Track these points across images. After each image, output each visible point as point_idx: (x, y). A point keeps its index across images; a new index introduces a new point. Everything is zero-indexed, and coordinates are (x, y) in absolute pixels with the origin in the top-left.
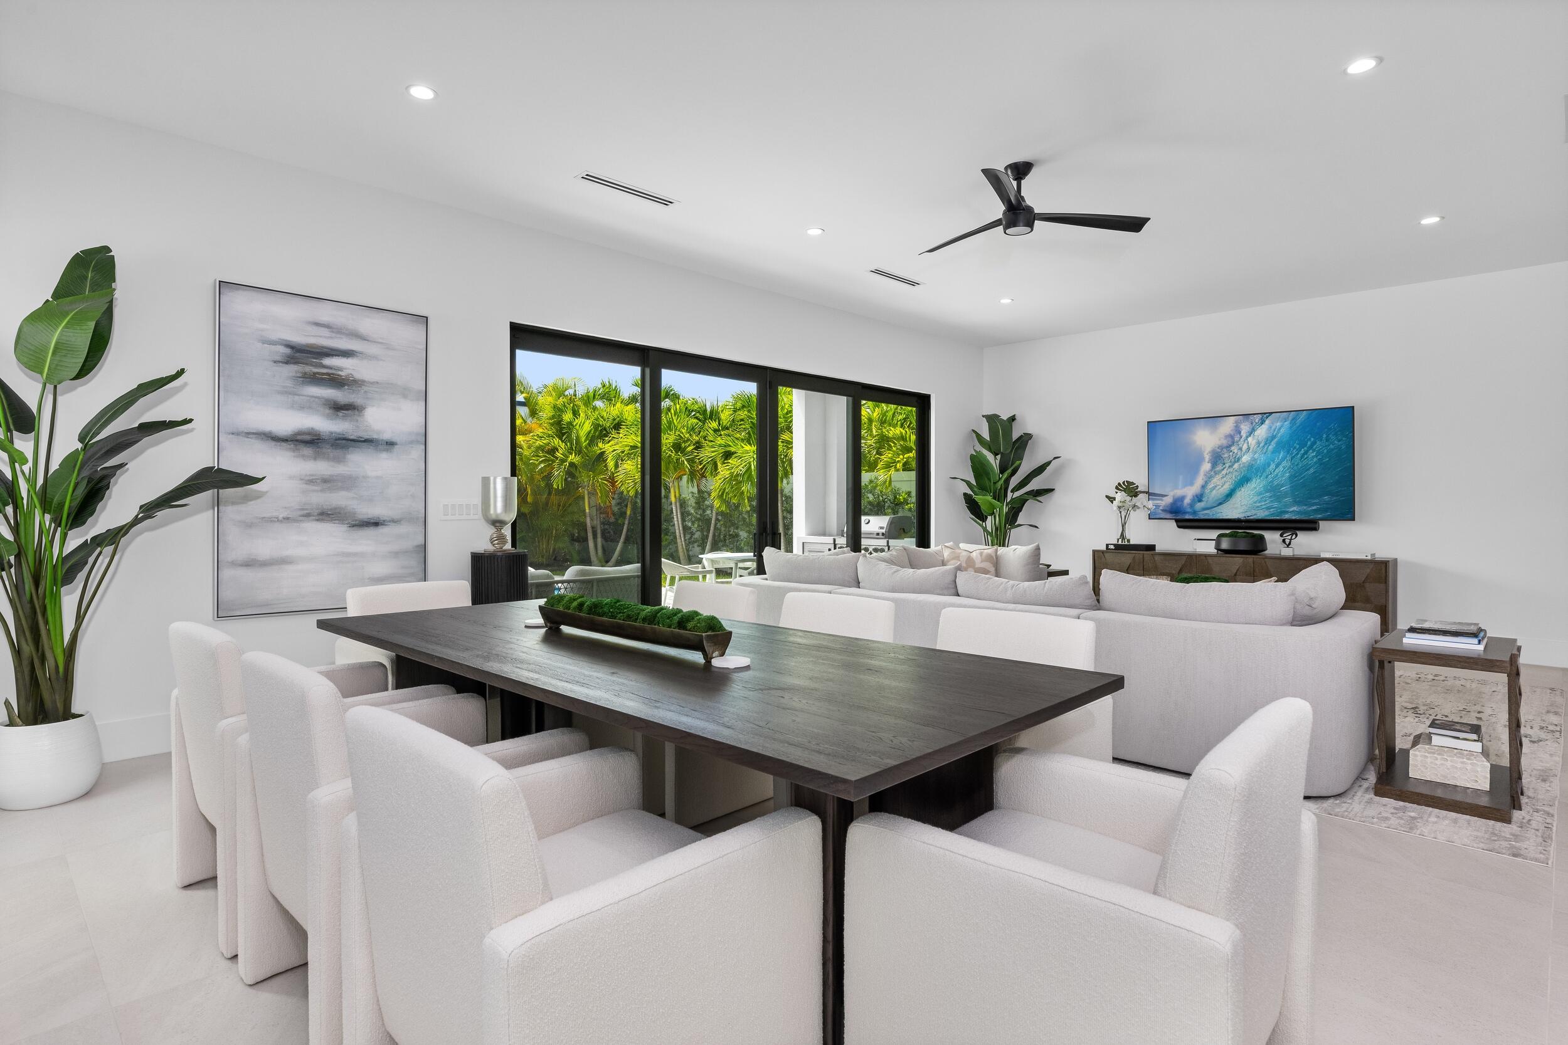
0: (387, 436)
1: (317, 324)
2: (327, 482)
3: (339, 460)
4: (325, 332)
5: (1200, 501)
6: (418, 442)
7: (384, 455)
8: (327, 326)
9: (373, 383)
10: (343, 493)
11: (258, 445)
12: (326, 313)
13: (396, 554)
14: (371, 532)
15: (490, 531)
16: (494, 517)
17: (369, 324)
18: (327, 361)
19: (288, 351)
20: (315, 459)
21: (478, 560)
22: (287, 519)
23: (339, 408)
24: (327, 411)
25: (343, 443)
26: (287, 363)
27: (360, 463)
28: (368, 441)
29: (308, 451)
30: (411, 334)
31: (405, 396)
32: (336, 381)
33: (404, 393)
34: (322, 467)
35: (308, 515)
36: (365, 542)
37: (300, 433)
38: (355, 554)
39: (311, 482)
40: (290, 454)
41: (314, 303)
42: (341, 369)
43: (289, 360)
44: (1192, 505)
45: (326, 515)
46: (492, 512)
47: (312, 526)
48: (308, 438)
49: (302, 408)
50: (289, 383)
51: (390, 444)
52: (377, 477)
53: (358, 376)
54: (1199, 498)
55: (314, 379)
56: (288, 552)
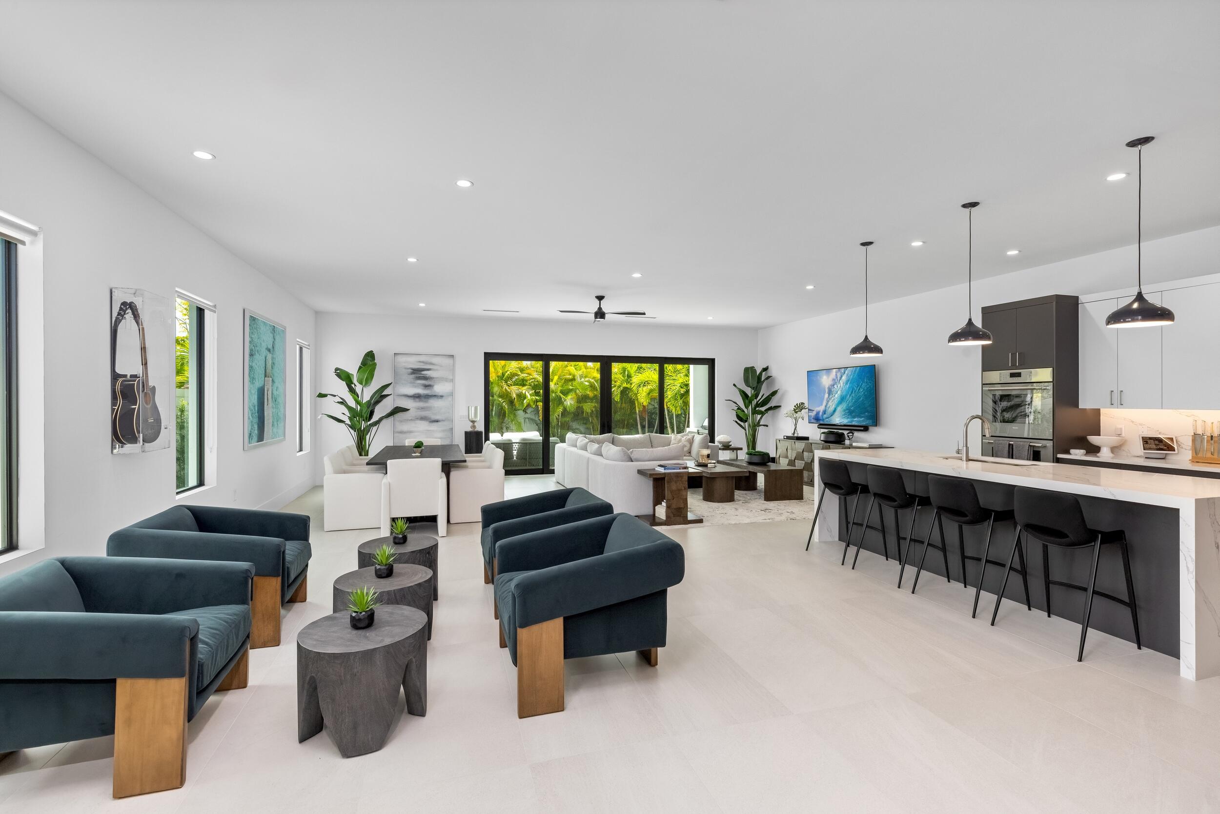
0: (440, 394)
1: (420, 362)
2: (423, 409)
3: (426, 402)
4: (422, 364)
5: (825, 414)
6: (450, 395)
7: (440, 400)
8: (423, 362)
9: (436, 378)
10: (427, 412)
11: (404, 398)
12: (422, 358)
13: (444, 431)
14: (435, 424)
15: (471, 424)
16: (471, 420)
17: (435, 360)
18: (423, 373)
19: (412, 371)
20: (419, 402)
21: (466, 433)
22: (411, 419)
23: (427, 386)
24: (423, 387)
25: (428, 397)
26: (412, 374)
27: (433, 403)
28: (435, 396)
29: (417, 400)
30: (449, 361)
31: (446, 381)
32: (425, 378)
33: (446, 380)
34: (421, 404)
35: (417, 419)
36: (434, 427)
37: (415, 394)
38: (430, 431)
39: (418, 409)
40: (412, 401)
41: (418, 356)
42: (427, 375)
43: (412, 373)
44: (822, 416)
45: (423, 418)
46: (470, 418)
47: (419, 422)
48: (417, 396)
49: (415, 387)
50: (412, 380)
51: (442, 396)
52: (438, 407)
53: (432, 376)
54: (824, 412)
55: (419, 378)
56: (411, 430)
